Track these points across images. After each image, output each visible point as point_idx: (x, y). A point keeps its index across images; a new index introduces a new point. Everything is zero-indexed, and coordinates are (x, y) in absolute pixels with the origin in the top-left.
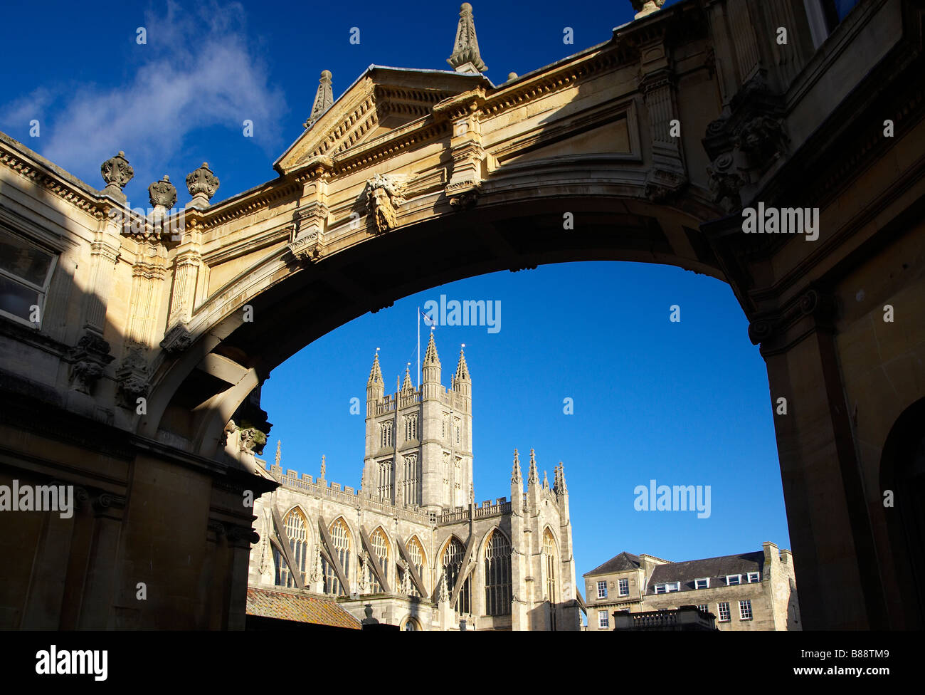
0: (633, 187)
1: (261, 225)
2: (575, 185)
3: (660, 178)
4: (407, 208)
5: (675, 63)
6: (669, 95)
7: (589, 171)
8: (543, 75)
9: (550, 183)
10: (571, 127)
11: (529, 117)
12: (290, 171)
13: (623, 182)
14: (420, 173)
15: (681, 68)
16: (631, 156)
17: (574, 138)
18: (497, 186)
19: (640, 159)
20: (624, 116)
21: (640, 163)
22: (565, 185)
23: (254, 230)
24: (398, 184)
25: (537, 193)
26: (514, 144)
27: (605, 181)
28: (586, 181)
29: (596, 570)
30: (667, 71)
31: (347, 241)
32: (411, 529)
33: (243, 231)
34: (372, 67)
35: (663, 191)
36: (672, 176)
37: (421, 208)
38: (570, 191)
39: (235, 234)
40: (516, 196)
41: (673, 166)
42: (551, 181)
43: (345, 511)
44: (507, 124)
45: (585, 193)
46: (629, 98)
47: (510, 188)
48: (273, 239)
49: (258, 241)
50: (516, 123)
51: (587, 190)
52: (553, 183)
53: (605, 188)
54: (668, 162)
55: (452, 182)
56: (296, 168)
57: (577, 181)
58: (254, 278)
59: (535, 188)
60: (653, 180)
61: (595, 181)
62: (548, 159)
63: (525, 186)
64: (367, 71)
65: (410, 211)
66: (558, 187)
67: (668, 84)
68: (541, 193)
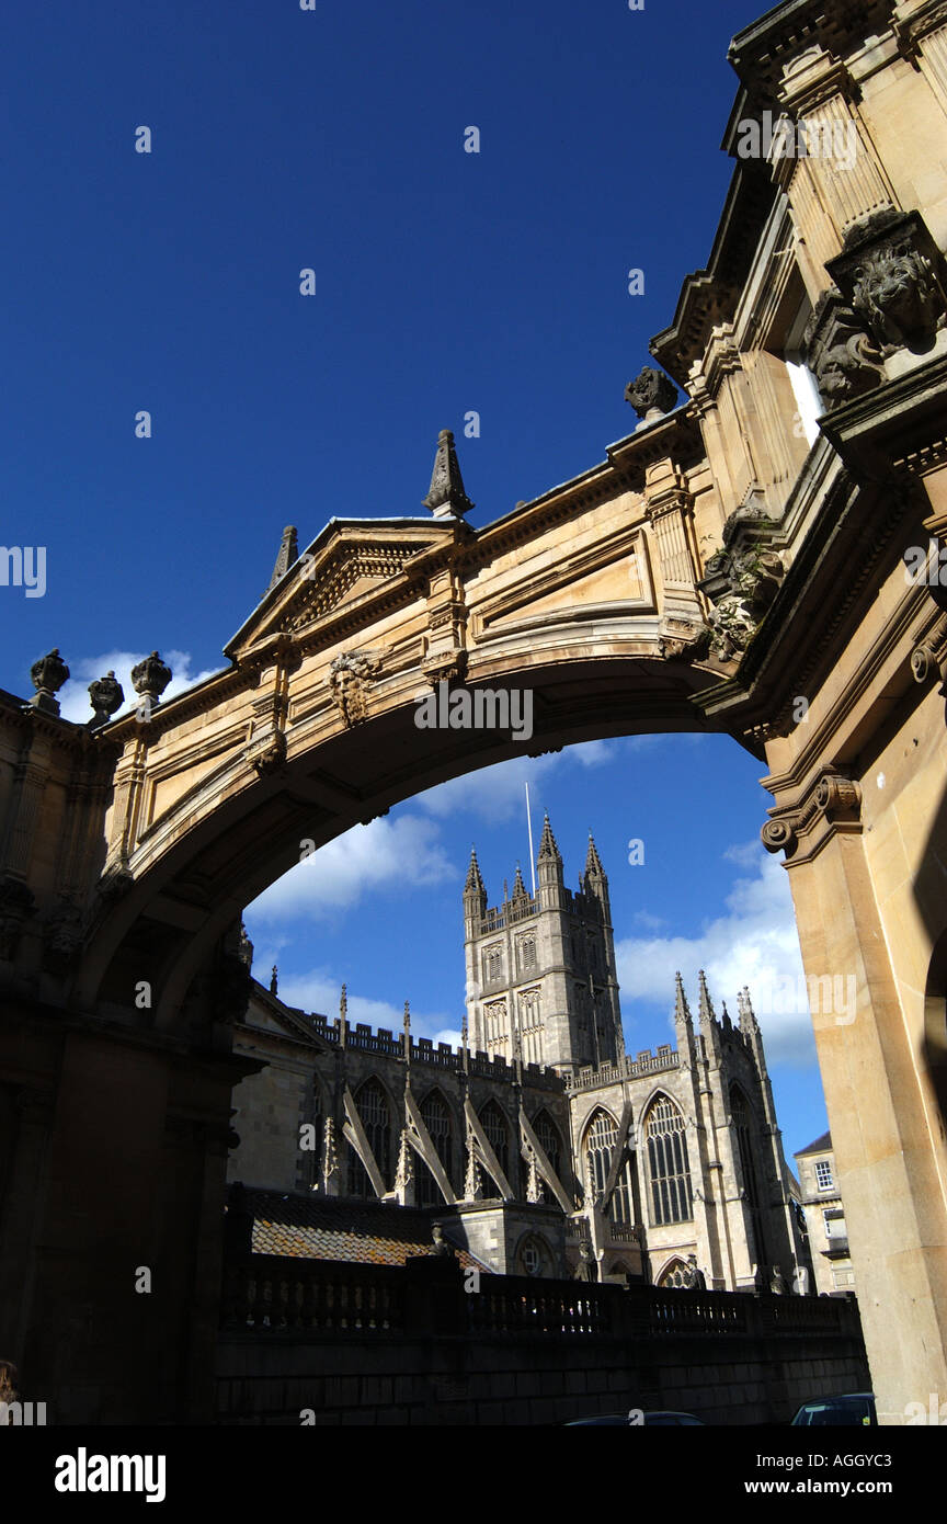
0: (645, 642)
1: (214, 725)
2: (575, 646)
3: (674, 628)
4: (379, 691)
5: (687, 481)
6: (680, 521)
7: (591, 627)
8: (531, 511)
9: (545, 646)
10: (569, 571)
11: (520, 564)
12: (243, 656)
13: (632, 637)
14: (395, 645)
15: (694, 487)
16: (641, 602)
17: (574, 585)
18: (483, 655)
19: (651, 605)
20: (631, 551)
21: (653, 611)
22: (563, 647)
23: (207, 732)
24: (369, 662)
25: (531, 660)
26: (503, 599)
27: (610, 637)
28: (588, 639)
29: (811, 1146)
30: (675, 491)
31: (310, 739)
32: (537, 1099)
33: (194, 735)
34: (333, 520)
35: (679, 645)
36: (687, 624)
37: (395, 690)
38: (571, 654)
39: (184, 739)
40: (506, 666)
41: (689, 612)
42: (545, 642)
43: (441, 1079)
44: (494, 574)
45: (588, 655)
46: (635, 529)
47: (499, 656)
48: (227, 743)
49: (209, 746)
50: (506, 571)
51: (590, 651)
52: (549, 645)
53: (611, 646)
54: (682, 607)
55: (429, 654)
56: (250, 652)
57: (578, 641)
58: (204, 795)
59: (528, 654)
60: (666, 633)
61: (598, 638)
62: (543, 614)
63: (516, 652)
64: (328, 525)
65: (382, 696)
66: (554, 649)
67: (678, 507)
68: (537, 660)
